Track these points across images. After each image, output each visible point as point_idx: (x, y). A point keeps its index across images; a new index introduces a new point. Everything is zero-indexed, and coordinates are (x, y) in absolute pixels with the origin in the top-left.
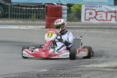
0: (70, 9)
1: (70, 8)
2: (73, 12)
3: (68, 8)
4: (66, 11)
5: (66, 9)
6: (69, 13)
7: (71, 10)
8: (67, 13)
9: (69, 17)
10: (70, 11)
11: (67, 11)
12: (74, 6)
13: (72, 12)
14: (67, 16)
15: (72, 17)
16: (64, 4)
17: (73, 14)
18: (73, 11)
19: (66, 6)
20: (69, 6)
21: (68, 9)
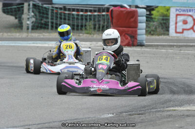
0: (151, 14)
1: (150, 12)
2: (156, 20)
3: (148, 13)
4: (145, 18)
5: (145, 15)
6: (150, 21)
7: (153, 16)
8: (147, 21)
9: (149, 27)
10: (152, 18)
11: (147, 17)
12: (157, 9)
13: (154, 20)
14: (147, 26)
15: (154, 28)
16: (140, 6)
17: (155, 23)
18: (157, 17)
19: (145, 10)
20: (150, 9)
21: (147, 15)
